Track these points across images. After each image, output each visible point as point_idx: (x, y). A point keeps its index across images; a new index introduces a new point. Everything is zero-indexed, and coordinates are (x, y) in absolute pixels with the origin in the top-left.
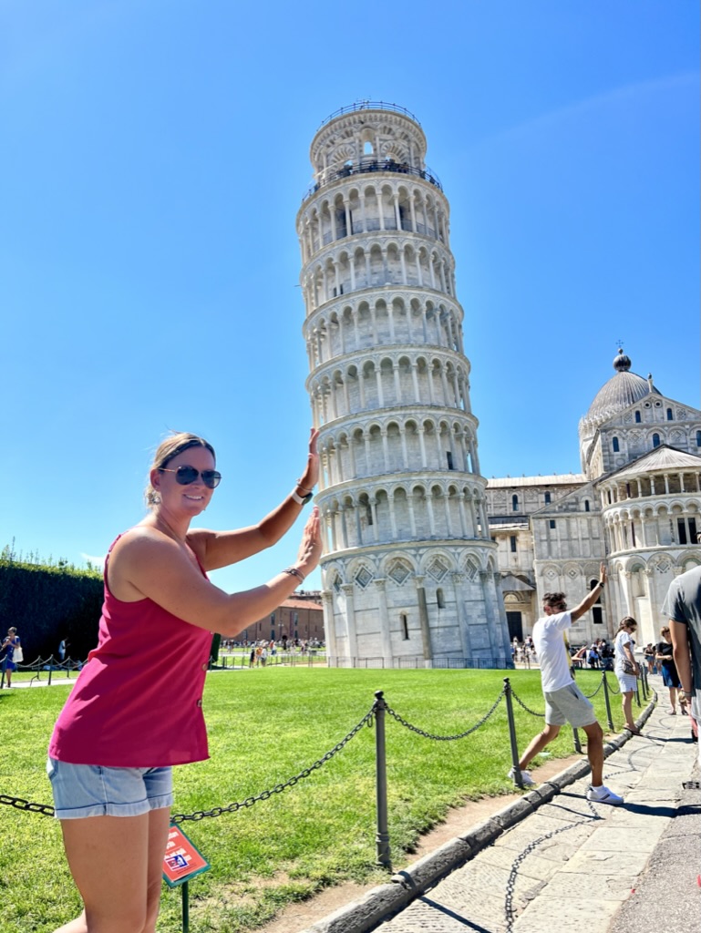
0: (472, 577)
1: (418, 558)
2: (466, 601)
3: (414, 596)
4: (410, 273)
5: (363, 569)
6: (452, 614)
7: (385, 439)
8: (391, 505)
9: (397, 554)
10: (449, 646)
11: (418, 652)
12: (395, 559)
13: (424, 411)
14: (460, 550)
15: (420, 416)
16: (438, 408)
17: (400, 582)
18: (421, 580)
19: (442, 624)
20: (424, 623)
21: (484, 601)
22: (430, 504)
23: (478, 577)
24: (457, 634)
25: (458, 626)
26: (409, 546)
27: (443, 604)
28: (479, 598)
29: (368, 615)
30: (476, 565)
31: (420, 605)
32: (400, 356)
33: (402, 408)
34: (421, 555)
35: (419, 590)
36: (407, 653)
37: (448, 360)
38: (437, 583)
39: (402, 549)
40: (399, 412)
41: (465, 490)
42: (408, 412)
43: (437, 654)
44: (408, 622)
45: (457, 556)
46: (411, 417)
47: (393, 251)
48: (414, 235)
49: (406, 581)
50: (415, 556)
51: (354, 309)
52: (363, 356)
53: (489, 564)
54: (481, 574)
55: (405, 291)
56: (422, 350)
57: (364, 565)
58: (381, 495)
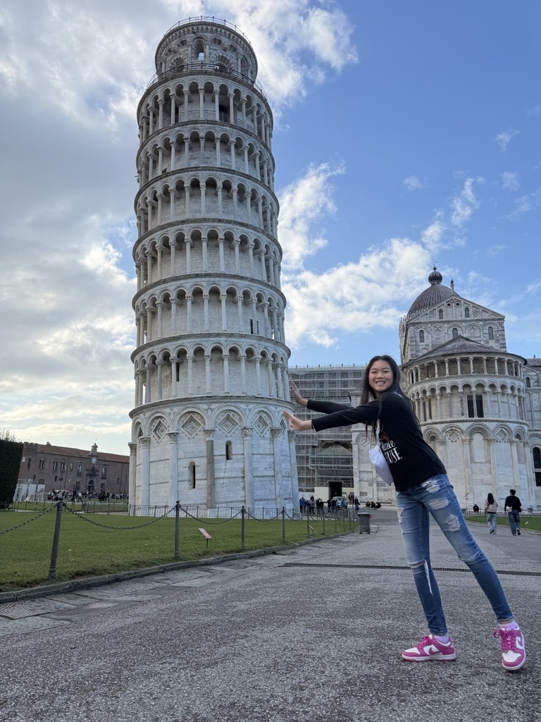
0: (262, 433)
1: (209, 412)
2: (253, 454)
3: (204, 448)
4: (228, 161)
5: (160, 423)
6: (240, 465)
7: (189, 303)
8: (190, 364)
9: (191, 408)
10: (232, 496)
11: (202, 501)
12: (189, 413)
13: (228, 280)
14: (251, 406)
15: (223, 284)
16: (242, 278)
17: (191, 435)
18: (209, 433)
19: (227, 475)
20: (209, 474)
21: (273, 454)
22: (226, 363)
23: (269, 433)
24: (241, 485)
25: (244, 477)
27: (230, 456)
28: (268, 451)
29: (161, 465)
30: (268, 422)
31: (207, 457)
32: (209, 230)
33: (206, 275)
34: (212, 410)
35: (207, 442)
36: (192, 502)
37: (255, 237)
38: (227, 436)
40: (203, 279)
41: (263, 354)
42: (212, 279)
43: (221, 503)
44: (196, 473)
45: (247, 411)
46: (215, 284)
47: (210, 138)
48: (232, 126)
49: (197, 434)
50: (207, 410)
51: (172, 187)
52: (176, 227)
53: (282, 422)
54: (272, 430)
55: (219, 173)
56: (230, 226)
57: (161, 417)
58: (182, 353)
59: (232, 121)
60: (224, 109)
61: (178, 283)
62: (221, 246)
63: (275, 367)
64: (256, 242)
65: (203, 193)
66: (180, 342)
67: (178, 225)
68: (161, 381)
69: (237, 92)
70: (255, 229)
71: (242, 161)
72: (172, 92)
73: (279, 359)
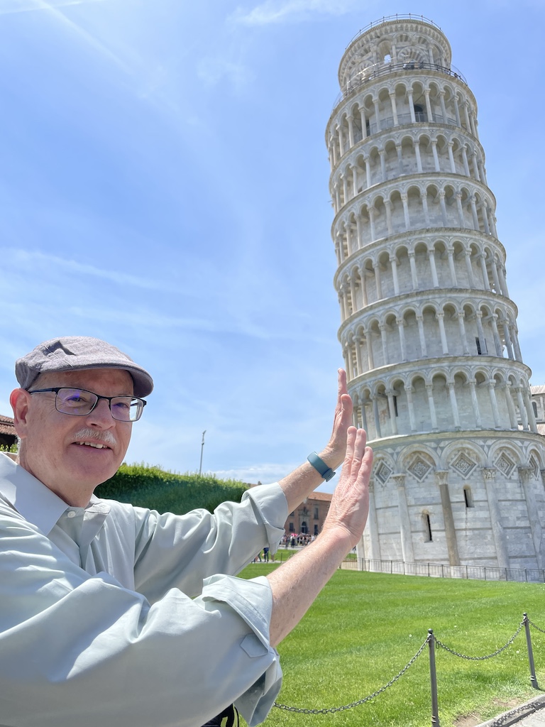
0: (508, 474)
1: (439, 451)
2: (499, 501)
3: (436, 493)
4: (429, 164)
5: (382, 464)
6: (483, 514)
7: (401, 328)
8: (409, 396)
9: (416, 447)
10: (479, 551)
11: (442, 557)
12: (415, 453)
13: (443, 295)
14: (489, 442)
16: (461, 291)
17: (420, 478)
18: (442, 476)
19: (469, 525)
20: (447, 524)
21: (525, 500)
22: (452, 392)
23: (516, 474)
24: (489, 537)
25: (491, 529)
26: (429, 438)
27: (470, 503)
28: (518, 497)
29: (389, 513)
30: (513, 460)
31: (442, 503)
32: (416, 243)
33: (418, 294)
34: (442, 449)
35: (441, 486)
36: (430, 557)
37: (471, 242)
38: (463, 479)
39: (421, 442)
40: (415, 299)
41: (497, 377)
42: (425, 297)
43: (466, 559)
44: (431, 523)
45: (486, 448)
46: (429, 302)
47: (408, 144)
48: (431, 125)
49: (427, 477)
50: (435, 449)
51: (370, 205)
52: (378, 247)
53: (532, 459)
54: (520, 470)
55: (421, 179)
56: (441, 234)
57: (383, 459)
58: (399, 385)
59: (430, 118)
60: (419, 108)
61: (387, 307)
62: (432, 259)
63: (515, 391)
64: (473, 247)
65: (405, 205)
66: (394, 372)
67: (381, 244)
68: (378, 417)
69: (433, 86)
70: (469, 231)
71: (446, 160)
72: (361, 106)
73: (518, 382)
